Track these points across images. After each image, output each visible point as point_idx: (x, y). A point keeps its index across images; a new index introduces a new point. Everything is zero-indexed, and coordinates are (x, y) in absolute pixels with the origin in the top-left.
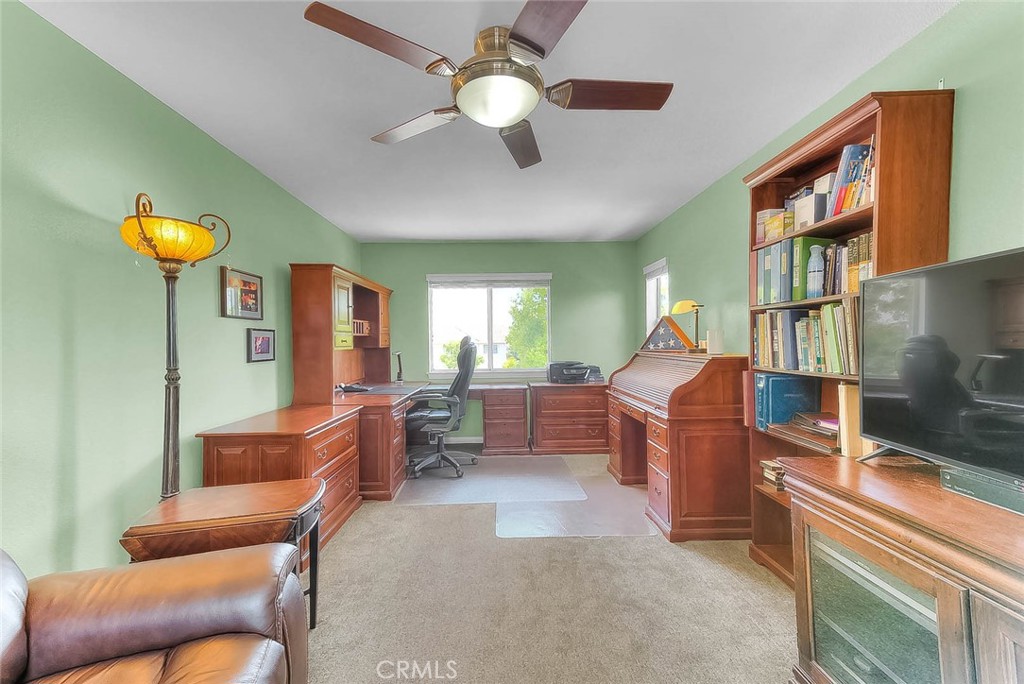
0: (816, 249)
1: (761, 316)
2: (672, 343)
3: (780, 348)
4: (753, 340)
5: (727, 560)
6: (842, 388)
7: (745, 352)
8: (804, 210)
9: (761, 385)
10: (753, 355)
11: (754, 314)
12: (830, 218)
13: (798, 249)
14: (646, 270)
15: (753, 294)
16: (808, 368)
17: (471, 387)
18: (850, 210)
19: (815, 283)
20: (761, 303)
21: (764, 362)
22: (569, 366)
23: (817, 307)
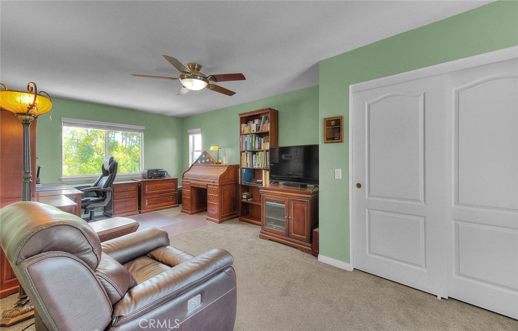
0: (257, 137)
1: (243, 153)
2: (208, 160)
3: (248, 162)
4: (241, 160)
5: (235, 223)
6: (263, 171)
7: (238, 163)
8: (253, 126)
9: (244, 172)
10: (241, 164)
11: (241, 152)
12: (260, 131)
13: (254, 137)
14: (189, 131)
15: (241, 147)
16: (256, 167)
17: (114, 183)
18: (264, 130)
19: (257, 146)
20: (244, 149)
21: (244, 166)
22: (157, 171)
23: (258, 152)
